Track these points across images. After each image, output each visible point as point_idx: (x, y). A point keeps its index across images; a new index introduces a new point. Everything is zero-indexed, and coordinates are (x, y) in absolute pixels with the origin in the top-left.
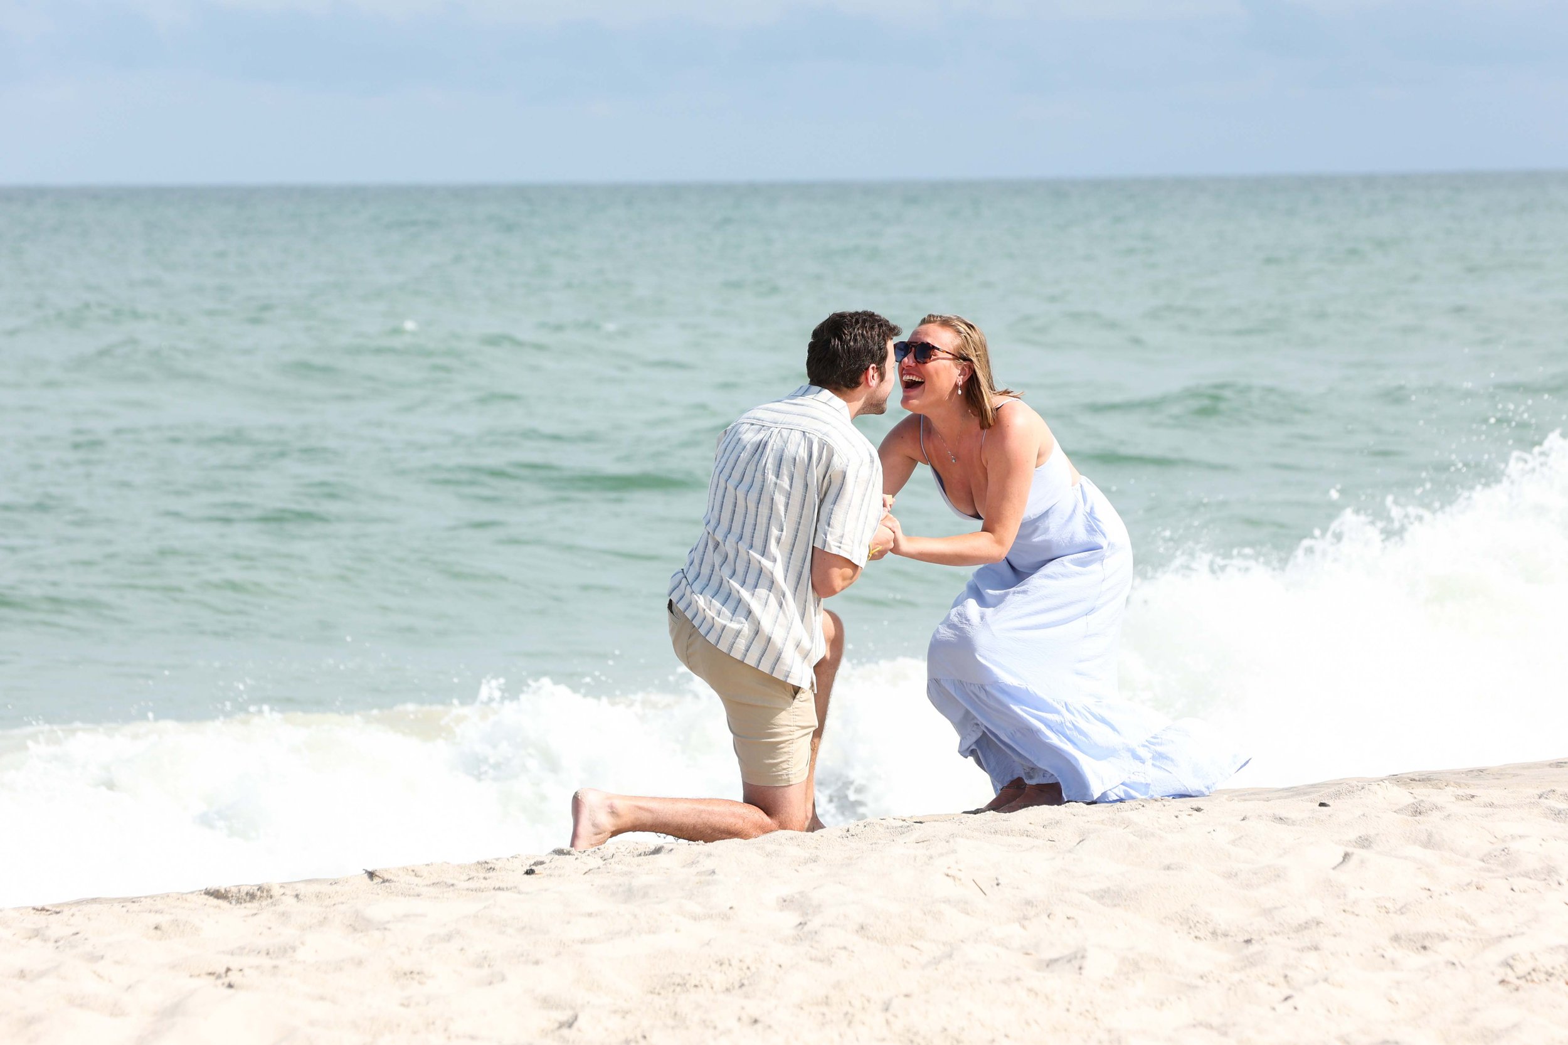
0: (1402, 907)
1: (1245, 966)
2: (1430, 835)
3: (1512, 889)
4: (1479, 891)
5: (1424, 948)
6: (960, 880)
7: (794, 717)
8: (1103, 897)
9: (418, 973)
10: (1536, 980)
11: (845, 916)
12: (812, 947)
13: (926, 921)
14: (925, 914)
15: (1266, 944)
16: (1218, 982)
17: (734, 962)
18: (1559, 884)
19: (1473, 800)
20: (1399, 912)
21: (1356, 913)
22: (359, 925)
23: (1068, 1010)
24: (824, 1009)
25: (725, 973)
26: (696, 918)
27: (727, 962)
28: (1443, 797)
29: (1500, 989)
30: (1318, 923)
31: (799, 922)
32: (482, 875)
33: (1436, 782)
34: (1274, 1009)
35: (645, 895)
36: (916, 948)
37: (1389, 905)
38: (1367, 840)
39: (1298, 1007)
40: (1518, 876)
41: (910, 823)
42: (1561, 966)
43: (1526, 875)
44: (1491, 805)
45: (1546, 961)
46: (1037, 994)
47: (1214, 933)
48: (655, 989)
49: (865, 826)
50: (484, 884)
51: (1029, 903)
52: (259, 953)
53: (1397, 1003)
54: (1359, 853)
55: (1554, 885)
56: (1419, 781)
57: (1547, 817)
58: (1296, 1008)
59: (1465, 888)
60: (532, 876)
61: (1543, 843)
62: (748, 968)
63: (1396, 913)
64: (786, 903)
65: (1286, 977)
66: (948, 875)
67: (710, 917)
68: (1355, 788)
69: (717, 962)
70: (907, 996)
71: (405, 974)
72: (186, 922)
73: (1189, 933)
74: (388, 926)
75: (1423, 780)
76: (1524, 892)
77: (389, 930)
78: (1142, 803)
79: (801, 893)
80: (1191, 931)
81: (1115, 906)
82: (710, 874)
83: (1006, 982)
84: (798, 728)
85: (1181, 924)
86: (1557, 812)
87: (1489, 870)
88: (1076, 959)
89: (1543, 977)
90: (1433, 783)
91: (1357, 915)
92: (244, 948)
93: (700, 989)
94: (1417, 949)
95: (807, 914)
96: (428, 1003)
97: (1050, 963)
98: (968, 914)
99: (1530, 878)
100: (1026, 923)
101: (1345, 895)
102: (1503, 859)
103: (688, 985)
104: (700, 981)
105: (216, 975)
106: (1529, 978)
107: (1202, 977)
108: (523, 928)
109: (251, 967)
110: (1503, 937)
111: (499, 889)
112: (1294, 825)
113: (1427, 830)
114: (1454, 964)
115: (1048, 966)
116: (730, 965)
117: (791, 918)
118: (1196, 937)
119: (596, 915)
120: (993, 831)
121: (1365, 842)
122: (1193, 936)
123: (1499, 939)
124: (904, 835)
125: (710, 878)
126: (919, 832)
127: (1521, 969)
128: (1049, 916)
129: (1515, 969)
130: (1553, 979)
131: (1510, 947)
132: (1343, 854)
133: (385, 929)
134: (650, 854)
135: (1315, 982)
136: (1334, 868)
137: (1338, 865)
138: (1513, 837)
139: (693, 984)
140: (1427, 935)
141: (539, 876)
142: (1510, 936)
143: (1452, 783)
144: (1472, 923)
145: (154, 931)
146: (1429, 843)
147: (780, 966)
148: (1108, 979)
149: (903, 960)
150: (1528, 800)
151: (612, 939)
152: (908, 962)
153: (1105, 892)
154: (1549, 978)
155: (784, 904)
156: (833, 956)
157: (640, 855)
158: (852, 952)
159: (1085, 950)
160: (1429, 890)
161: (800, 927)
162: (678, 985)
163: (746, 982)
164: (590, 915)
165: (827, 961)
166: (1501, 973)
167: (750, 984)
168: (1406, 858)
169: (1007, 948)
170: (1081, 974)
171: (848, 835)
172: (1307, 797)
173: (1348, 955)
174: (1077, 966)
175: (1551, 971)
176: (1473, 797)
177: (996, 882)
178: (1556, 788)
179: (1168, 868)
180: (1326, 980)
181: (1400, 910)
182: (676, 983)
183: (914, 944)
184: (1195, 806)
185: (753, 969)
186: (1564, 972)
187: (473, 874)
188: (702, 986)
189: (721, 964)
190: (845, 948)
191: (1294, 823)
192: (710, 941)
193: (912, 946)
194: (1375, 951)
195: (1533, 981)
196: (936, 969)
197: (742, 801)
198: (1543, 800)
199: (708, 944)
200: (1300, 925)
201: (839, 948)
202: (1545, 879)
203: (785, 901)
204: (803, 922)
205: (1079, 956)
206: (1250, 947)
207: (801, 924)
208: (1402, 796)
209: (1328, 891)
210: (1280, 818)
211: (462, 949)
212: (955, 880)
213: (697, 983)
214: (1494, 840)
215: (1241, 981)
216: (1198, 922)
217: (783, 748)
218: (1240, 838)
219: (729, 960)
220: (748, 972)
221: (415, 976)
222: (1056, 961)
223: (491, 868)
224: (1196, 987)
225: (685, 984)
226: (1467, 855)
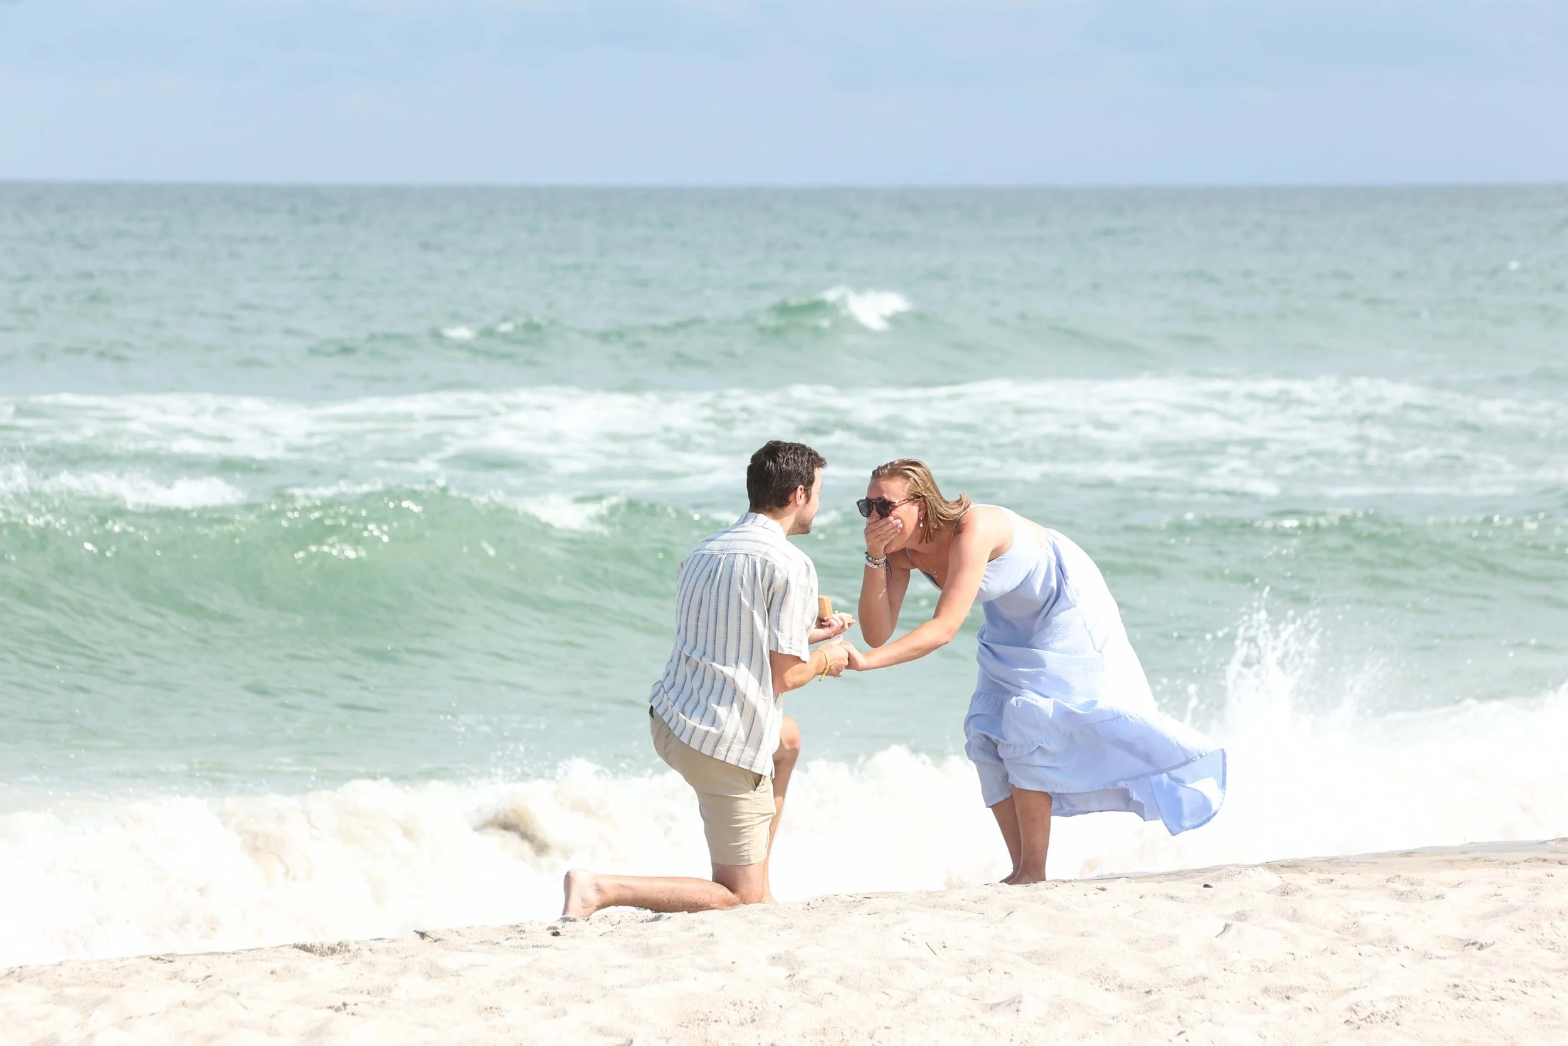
0: (1271, 967)
1: (1147, 1011)
2: (1295, 911)
3: (1360, 954)
4: (1333, 955)
5: (1288, 998)
6: (914, 943)
7: (755, 806)
8: (1031, 958)
9: (496, 1009)
10: (1374, 1022)
11: (826, 970)
12: (803, 992)
13: (892, 974)
14: (891, 969)
15: (1163, 994)
16: (1126, 1021)
17: (746, 1003)
18: (1398, 950)
19: (1333, 883)
20: (1268, 971)
21: (1234, 971)
22: (433, 973)
23: (1011, 1040)
24: (824, 1038)
25: (738, 1012)
26: (705, 970)
27: (739, 1002)
28: (1307, 881)
29: (1346, 1028)
30: (1204, 979)
31: (788, 975)
32: (518, 936)
33: (1302, 868)
34: (1171, 1041)
35: (660, 952)
36: (887, 994)
37: (1261, 965)
38: (1243, 914)
39: (1188, 1039)
40: (1365, 944)
41: (859, 898)
42: (1393, 1011)
43: (1372, 943)
44: (1347, 887)
45: (1382, 1007)
46: (987, 1028)
47: (1121, 986)
48: (683, 1023)
49: (823, 901)
50: (523, 942)
51: (972, 961)
52: (361, 992)
53: (1265, 1037)
54: (1237, 925)
55: (1394, 951)
56: (1288, 867)
57: (1392, 898)
58: (1187, 1041)
59: (1322, 952)
60: (558, 937)
61: (1387, 918)
62: (756, 1008)
63: (1266, 971)
64: (775, 959)
65: (1179, 1017)
66: (904, 939)
67: (717, 969)
68: (1234, 872)
69: (731, 1003)
70: (886, 1028)
71: (486, 1009)
72: (296, 968)
73: (1101, 986)
74: (460, 973)
75: (1291, 866)
76: (1369, 956)
77: (462, 976)
78: (1056, 884)
79: (787, 952)
80: (1102, 984)
81: (1040, 964)
82: (709, 937)
83: (963, 1018)
84: (758, 815)
85: (1094, 979)
86: (1400, 894)
87: (1342, 940)
88: (1014, 1004)
89: (1379, 1019)
90: (1299, 868)
91: (1235, 973)
92: (349, 989)
93: (719, 1023)
94: (1282, 998)
95: (793, 968)
96: (509, 1031)
97: (993, 1007)
98: (924, 969)
99: (1375, 945)
100: (972, 977)
101: (1225, 957)
102: (1353, 930)
103: (709, 1020)
104: (719, 1017)
105: (334, 1008)
106: (1368, 1020)
107: (1114, 1018)
108: (569, 976)
109: (361, 1003)
110: (1350, 989)
111: (537, 946)
112: (1183, 902)
113: (1292, 907)
114: (1310, 1009)
115: (991, 1009)
116: (742, 1005)
117: (781, 972)
118: (1106, 989)
119: (626, 967)
120: (932, 905)
121: (1242, 916)
122: (1104, 987)
123: (1347, 991)
124: (858, 908)
125: (711, 939)
126: (869, 906)
127: (1363, 1014)
128: (990, 971)
129: (1358, 1013)
130: (1387, 1022)
131: (1353, 997)
132: (1224, 925)
133: (459, 975)
134: (651, 921)
135: (1203, 1022)
136: (1216, 937)
137: (1220, 934)
138: (1363, 913)
139: (714, 1019)
140: (1290, 988)
141: (564, 937)
142: (1355, 989)
143: (1315, 870)
144: (1327, 980)
145: (271, 975)
146: (1294, 917)
147: (781, 1006)
148: (1040, 1018)
149: (877, 1003)
150: (1377, 884)
151: (644, 985)
152: (881, 1005)
153: (1033, 953)
154: (1384, 1020)
155: (774, 960)
156: (822, 1000)
157: (643, 922)
158: (837, 996)
159: (1022, 996)
160: (1293, 954)
161: (790, 978)
162: (702, 1020)
163: (756, 1018)
164: (620, 967)
165: (819, 1003)
166: (1348, 1016)
167: (760, 1020)
168: (1275, 929)
169: (958, 995)
170: (1018, 1014)
171: (809, 908)
172: (1192, 880)
173: (1228, 1002)
174: (1015, 1010)
175: (1386, 1014)
176: (1332, 880)
177: (943, 945)
178: (1399, 874)
179: (1082, 935)
180: (1210, 1020)
181: (1269, 968)
182: (701, 1018)
183: (885, 991)
184: (1100, 887)
185: (760, 1009)
186: (1396, 1015)
187: (509, 935)
188: (721, 1021)
189: (735, 1005)
190: (831, 993)
191: (1183, 901)
192: (723, 987)
193: (884, 993)
194: (1249, 999)
195: (1371, 1022)
196: (904, 1010)
197: (711, 880)
198: (1390, 884)
199: (722, 989)
200: (1189, 980)
201: (826, 993)
202: (1387, 947)
203: (774, 958)
204: (792, 974)
205: (1017, 1001)
206: (1150, 996)
207: (790, 976)
208: (1274, 880)
209: (1212, 954)
210: (1172, 897)
211: (527, 991)
212: (909, 943)
213: (717, 1019)
214: (1347, 915)
215: (1145, 1021)
216: (1108, 977)
217: (744, 833)
218: (1139, 912)
219: (741, 1001)
220: (756, 1011)
221: (494, 1010)
222: (999, 1004)
223: (521, 931)
224: (1110, 1025)
225: (707, 1019)
226: (1325, 928)
